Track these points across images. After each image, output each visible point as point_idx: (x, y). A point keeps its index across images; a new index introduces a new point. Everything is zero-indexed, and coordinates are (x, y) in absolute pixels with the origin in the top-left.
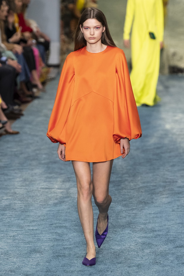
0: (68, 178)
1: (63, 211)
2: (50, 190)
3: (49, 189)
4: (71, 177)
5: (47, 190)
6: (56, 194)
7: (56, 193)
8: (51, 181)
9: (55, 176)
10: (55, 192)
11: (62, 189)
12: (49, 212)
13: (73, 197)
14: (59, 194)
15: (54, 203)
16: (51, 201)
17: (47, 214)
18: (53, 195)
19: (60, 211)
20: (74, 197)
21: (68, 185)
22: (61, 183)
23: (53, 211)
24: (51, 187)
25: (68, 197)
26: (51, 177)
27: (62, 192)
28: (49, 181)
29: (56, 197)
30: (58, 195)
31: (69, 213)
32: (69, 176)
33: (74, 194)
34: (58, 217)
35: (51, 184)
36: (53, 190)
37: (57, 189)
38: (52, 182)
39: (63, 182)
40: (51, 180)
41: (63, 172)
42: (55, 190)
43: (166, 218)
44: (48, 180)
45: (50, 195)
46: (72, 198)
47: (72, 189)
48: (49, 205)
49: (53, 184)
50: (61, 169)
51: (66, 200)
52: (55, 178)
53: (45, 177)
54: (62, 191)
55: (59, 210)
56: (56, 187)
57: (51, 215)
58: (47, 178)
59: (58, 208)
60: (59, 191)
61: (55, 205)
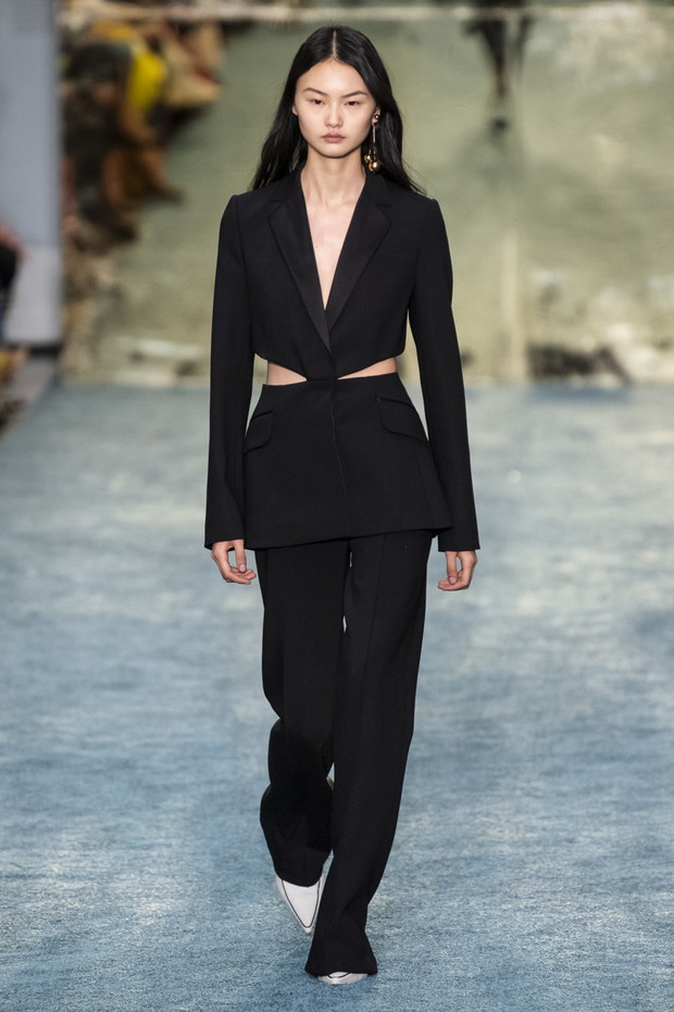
0: (106, 830)
1: (87, 974)
2: (29, 881)
3: (23, 877)
4: (116, 827)
5: (15, 884)
6: (53, 902)
7: (56, 897)
8: (31, 845)
9: (51, 822)
10: (51, 890)
11: (80, 878)
12: (25, 980)
13: (128, 910)
14: (69, 900)
15: (49, 939)
16: (34, 932)
17: (17, 987)
18: (40, 904)
19: (73, 975)
20: (135, 914)
21: (104, 860)
22: (74, 854)
23: (43, 972)
24: (31, 872)
25: (108, 913)
26: (34, 827)
27: (79, 893)
28: (23, 846)
29: (53, 912)
30: (63, 906)
31: (112, 980)
32: (112, 823)
33: (131, 898)
34: (66, 1001)
35: (32, 855)
36: (43, 880)
37: (58, 876)
38: (35, 850)
39: (85, 846)
40: (34, 839)
41: (81, 803)
42: (50, 881)
43: (531, 998)
44: (18, 839)
45: (28, 905)
46: (122, 915)
47: (122, 877)
48: (27, 946)
49: (39, 856)
50: (75, 793)
51: (97, 924)
52: (49, 830)
53: (6, 828)
54: (79, 885)
55: (69, 971)
56: (56, 869)
57: (35, 989)
58: (16, 829)
59: (63, 960)
60: (66, 885)
61: (52, 946)
